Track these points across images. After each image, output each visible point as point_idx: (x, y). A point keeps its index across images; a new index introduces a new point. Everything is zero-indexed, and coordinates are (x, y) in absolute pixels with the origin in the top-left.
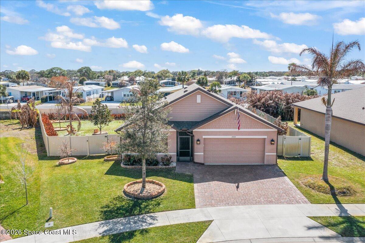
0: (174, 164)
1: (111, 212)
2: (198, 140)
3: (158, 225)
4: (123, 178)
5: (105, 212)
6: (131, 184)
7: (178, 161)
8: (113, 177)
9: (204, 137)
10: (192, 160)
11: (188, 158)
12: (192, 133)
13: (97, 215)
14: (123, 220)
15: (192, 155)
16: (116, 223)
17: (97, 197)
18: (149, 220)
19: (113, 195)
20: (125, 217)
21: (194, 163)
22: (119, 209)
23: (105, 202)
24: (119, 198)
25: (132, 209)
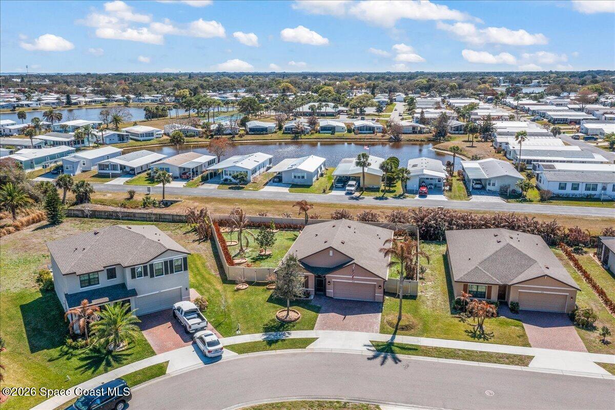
0: (312, 297)
1: (268, 328)
2: (329, 282)
3: (290, 337)
4: (277, 306)
5: (265, 328)
6: (281, 311)
7: (315, 294)
8: (272, 304)
9: (333, 280)
10: (325, 294)
11: (322, 293)
12: (325, 277)
13: (261, 329)
14: (274, 333)
15: (325, 291)
16: (270, 335)
17: (261, 318)
18: (287, 335)
19: (270, 318)
20: (275, 332)
21: (326, 296)
22: (273, 327)
23: (266, 322)
24: (273, 320)
25: (279, 328)
